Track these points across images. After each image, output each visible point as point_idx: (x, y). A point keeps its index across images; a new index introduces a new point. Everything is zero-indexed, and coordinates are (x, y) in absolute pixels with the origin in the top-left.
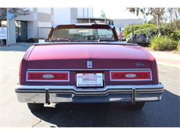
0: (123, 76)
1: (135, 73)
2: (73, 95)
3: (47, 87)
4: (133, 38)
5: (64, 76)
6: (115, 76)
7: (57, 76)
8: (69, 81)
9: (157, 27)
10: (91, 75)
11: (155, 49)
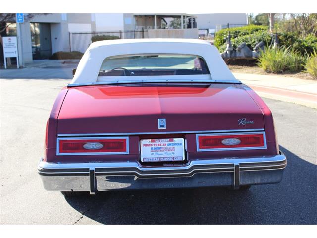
0: (217, 142)
2: (136, 178)
4: (231, 52)
5: (120, 145)
6: (205, 142)
7: (107, 145)
8: (127, 152)
9: (271, 32)
10: (165, 142)
11: (268, 71)
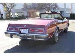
1: (38, 30)
3: (10, 32)
8: (18, 31)
10: (25, 30)
